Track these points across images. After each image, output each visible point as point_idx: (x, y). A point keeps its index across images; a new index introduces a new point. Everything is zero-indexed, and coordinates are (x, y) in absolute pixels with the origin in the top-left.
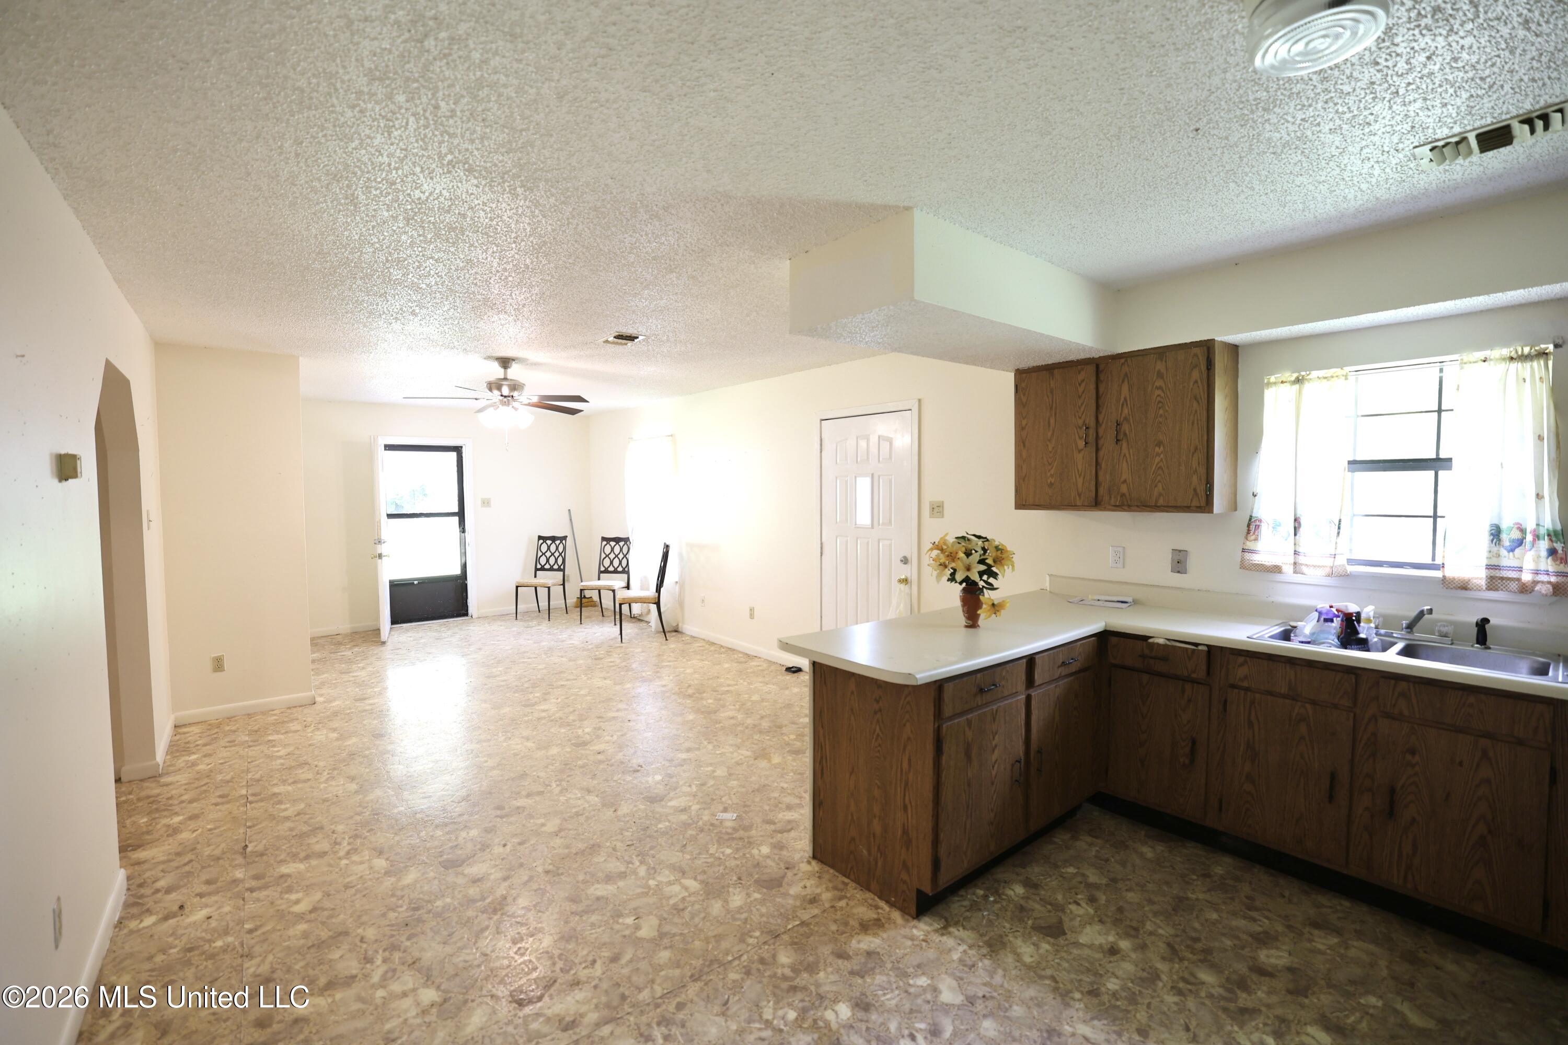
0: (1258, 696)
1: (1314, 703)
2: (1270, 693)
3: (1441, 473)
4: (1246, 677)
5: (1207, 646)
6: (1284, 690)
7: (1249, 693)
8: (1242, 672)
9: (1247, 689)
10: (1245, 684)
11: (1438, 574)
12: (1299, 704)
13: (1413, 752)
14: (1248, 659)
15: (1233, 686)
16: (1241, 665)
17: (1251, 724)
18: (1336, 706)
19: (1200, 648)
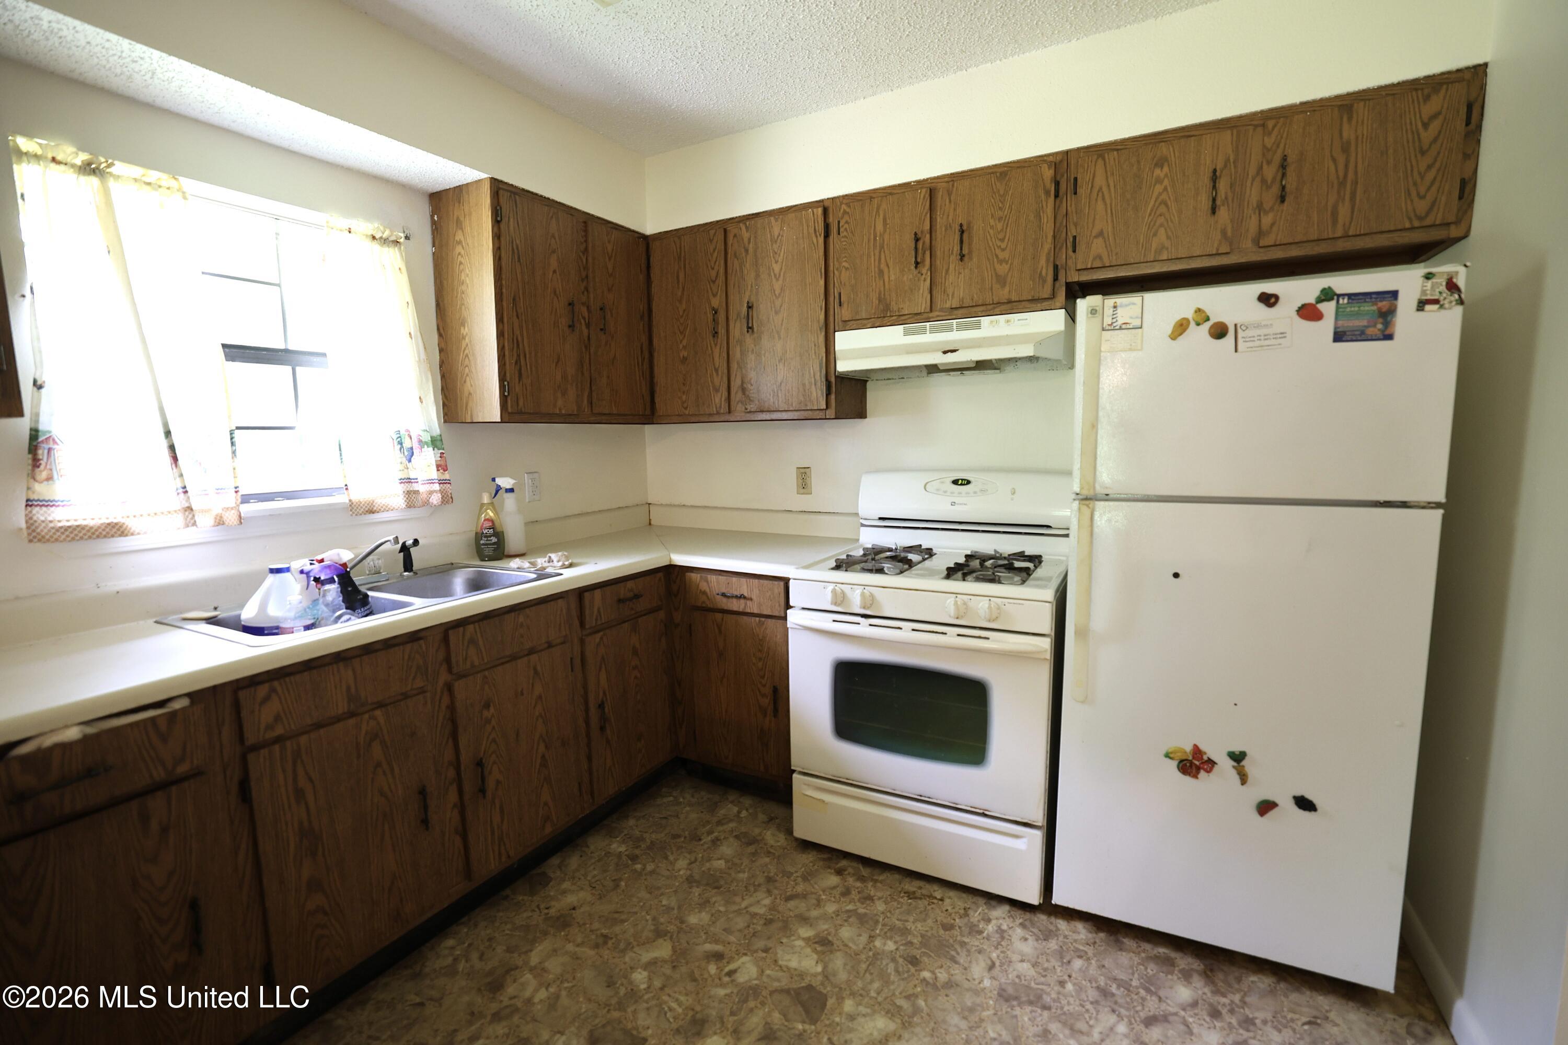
0: (303, 739)
1: (381, 705)
2: (318, 726)
3: (298, 369)
4: (277, 718)
5: (189, 695)
6: (342, 707)
7: (288, 743)
8: (267, 714)
9: (278, 740)
10: (279, 731)
11: (341, 499)
12: (366, 716)
13: (487, 706)
14: (276, 684)
15: (255, 748)
16: (267, 699)
17: (299, 794)
18: (405, 696)
19: (177, 705)
